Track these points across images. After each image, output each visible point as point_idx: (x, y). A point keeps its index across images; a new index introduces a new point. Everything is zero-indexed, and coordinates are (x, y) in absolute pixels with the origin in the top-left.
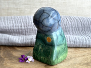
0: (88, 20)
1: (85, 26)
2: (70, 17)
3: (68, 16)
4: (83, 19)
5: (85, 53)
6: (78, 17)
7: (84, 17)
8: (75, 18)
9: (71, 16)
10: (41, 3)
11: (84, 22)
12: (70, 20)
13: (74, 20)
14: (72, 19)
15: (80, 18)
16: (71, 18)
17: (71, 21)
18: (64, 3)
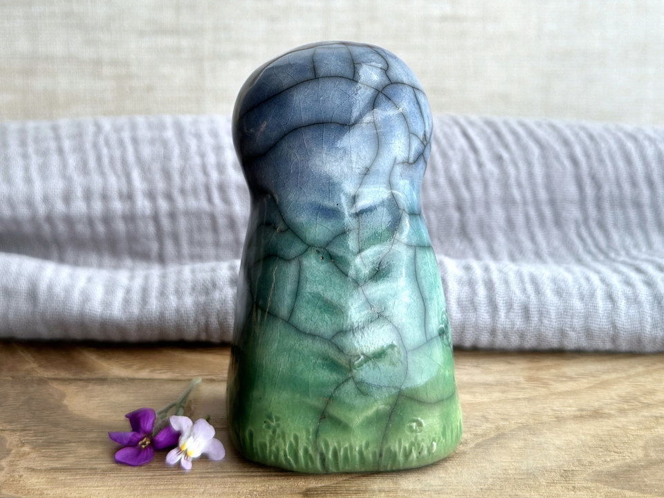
0: (630, 145)
1: (606, 190)
2: (490, 124)
3: (474, 117)
4: (591, 137)
5: (606, 397)
6: (553, 127)
7: (596, 127)
8: (531, 134)
9: (498, 121)
10: (273, 19)
11: (601, 161)
12: (490, 147)
13: (524, 149)
14: (509, 138)
15: (568, 133)
16: (498, 134)
17: (498, 159)
18: (444, 19)
